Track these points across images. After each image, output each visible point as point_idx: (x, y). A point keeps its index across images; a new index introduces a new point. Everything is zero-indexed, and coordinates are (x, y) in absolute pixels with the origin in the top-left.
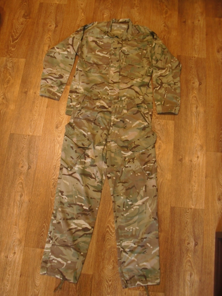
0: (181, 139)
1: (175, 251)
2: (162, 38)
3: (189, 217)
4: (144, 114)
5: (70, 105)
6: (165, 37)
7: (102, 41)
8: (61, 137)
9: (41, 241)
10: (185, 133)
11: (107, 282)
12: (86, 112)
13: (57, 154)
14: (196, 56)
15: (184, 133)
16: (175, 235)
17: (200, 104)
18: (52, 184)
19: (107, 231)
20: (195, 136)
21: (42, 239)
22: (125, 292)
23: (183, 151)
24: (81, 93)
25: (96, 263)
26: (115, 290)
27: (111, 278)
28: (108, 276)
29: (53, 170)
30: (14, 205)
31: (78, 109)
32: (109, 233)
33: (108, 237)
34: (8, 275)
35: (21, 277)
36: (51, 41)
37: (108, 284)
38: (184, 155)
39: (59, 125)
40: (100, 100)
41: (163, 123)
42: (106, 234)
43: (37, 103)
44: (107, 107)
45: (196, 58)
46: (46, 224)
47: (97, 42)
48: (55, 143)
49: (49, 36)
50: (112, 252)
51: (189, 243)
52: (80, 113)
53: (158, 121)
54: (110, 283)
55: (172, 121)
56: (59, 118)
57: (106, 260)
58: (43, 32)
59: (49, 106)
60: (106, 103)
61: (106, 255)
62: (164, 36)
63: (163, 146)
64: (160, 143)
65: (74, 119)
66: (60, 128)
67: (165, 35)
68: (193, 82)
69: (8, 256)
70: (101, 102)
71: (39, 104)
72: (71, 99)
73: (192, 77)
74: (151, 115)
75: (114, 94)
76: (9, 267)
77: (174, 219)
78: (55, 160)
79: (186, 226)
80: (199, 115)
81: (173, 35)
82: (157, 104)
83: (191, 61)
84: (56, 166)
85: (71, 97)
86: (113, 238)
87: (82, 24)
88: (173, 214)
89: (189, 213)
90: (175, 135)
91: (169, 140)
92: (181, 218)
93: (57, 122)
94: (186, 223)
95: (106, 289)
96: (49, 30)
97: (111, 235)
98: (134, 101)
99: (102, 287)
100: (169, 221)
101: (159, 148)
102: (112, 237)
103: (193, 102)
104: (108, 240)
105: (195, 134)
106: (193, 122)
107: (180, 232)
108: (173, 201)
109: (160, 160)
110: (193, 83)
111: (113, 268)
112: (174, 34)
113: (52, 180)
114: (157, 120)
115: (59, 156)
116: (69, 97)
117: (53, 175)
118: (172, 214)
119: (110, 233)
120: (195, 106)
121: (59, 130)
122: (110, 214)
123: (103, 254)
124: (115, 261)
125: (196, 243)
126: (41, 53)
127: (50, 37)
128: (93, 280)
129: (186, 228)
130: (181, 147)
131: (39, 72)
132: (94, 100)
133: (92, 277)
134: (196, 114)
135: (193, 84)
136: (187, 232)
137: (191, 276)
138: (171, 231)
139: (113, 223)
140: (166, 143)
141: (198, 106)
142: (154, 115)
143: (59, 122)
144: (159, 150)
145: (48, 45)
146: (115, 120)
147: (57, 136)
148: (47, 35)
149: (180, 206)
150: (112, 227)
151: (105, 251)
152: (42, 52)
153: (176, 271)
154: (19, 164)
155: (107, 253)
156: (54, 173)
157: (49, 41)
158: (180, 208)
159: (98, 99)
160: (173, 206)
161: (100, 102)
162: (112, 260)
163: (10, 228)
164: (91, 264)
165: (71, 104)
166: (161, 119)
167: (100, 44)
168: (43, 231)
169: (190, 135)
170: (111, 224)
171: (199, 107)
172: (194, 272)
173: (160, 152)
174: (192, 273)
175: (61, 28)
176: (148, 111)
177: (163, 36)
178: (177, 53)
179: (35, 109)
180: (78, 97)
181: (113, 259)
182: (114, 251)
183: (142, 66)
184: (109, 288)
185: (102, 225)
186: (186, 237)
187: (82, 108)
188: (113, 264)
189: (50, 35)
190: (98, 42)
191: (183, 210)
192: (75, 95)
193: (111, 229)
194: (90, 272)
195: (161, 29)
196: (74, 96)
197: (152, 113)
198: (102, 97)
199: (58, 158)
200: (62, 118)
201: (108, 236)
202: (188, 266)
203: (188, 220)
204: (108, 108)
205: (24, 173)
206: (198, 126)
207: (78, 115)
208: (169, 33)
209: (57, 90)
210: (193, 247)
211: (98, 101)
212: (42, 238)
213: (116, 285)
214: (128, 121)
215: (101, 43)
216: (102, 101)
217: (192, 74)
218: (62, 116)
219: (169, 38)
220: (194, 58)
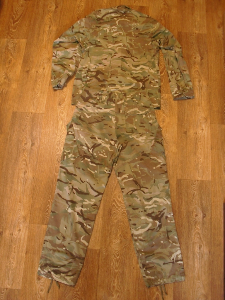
0: (185, 112)
1: (183, 223)
2: (162, 16)
3: (196, 189)
6: (165, 14)
8: (64, 114)
9: (46, 217)
10: (189, 106)
11: (115, 257)
13: (61, 130)
14: (197, 32)
15: (187, 106)
16: (183, 207)
17: (203, 78)
18: (56, 160)
19: (114, 205)
20: (199, 109)
21: (47, 216)
22: (133, 267)
23: (187, 123)
25: (103, 237)
26: (123, 264)
27: (119, 252)
28: (116, 250)
29: (57, 146)
30: (18, 182)
32: (115, 207)
33: (114, 212)
34: (13, 252)
35: (27, 254)
36: (51, 22)
37: (115, 259)
38: (188, 127)
39: (62, 102)
41: (166, 97)
42: (112, 208)
43: (39, 82)
45: (196, 34)
46: (50, 200)
48: (59, 119)
49: (49, 17)
50: (118, 227)
51: (197, 215)
54: (118, 257)
56: (62, 95)
57: (113, 235)
58: (43, 13)
61: (112, 229)
62: (164, 14)
63: (167, 120)
64: (164, 116)
66: (63, 104)
68: (195, 57)
69: (13, 233)
71: (41, 83)
73: (194, 52)
76: (14, 245)
77: (181, 191)
78: (59, 136)
79: (193, 199)
80: (202, 88)
83: (192, 37)
84: (59, 141)
86: (120, 212)
87: (82, 4)
88: (180, 186)
89: (196, 185)
90: (178, 108)
91: (173, 114)
92: (188, 191)
93: (59, 99)
94: (194, 195)
95: (114, 264)
96: (49, 12)
97: (117, 209)
99: (109, 262)
100: (176, 193)
101: (163, 122)
102: (118, 211)
103: (195, 76)
104: (115, 214)
105: (199, 107)
106: (196, 96)
107: (187, 205)
108: (179, 173)
109: (164, 133)
110: (194, 58)
111: (121, 242)
112: (174, 11)
113: (56, 155)
115: (62, 132)
117: (57, 151)
118: (178, 186)
119: (117, 207)
120: (198, 80)
121: (62, 106)
122: (115, 188)
123: (109, 228)
124: (122, 235)
125: (204, 214)
126: (42, 33)
128: (100, 255)
129: (193, 200)
130: (186, 120)
131: (40, 51)
133: (99, 252)
134: (198, 88)
135: (194, 59)
136: (194, 204)
137: (200, 249)
138: (178, 204)
139: (119, 197)
140: (170, 117)
143: (62, 99)
144: (163, 124)
145: (49, 25)
147: (60, 112)
149: (187, 178)
150: (118, 201)
151: (112, 226)
152: (43, 33)
153: (185, 244)
154: (22, 141)
155: (114, 227)
156: (58, 148)
157: (49, 21)
158: (187, 180)
160: (180, 178)
162: (119, 235)
163: (14, 205)
164: (97, 239)
166: (164, 93)
168: (48, 207)
169: (194, 108)
170: (117, 198)
171: (201, 81)
172: (203, 244)
173: (164, 125)
174: (201, 245)
175: (62, 9)
177: (163, 14)
178: (178, 30)
179: (38, 87)
181: (120, 233)
182: (121, 225)
184: (117, 263)
185: (108, 199)
186: (193, 209)
188: (120, 238)
189: (51, 16)
191: (190, 182)
193: (118, 203)
194: (98, 248)
195: (161, 7)
199: (61, 134)
200: (64, 95)
201: (114, 210)
202: (197, 238)
203: (195, 192)
205: (28, 150)
206: (202, 99)
208: (169, 10)
210: (201, 219)
212: (47, 214)
213: (124, 259)
217: (193, 50)
218: (65, 93)
219: (169, 15)
220: (194, 34)
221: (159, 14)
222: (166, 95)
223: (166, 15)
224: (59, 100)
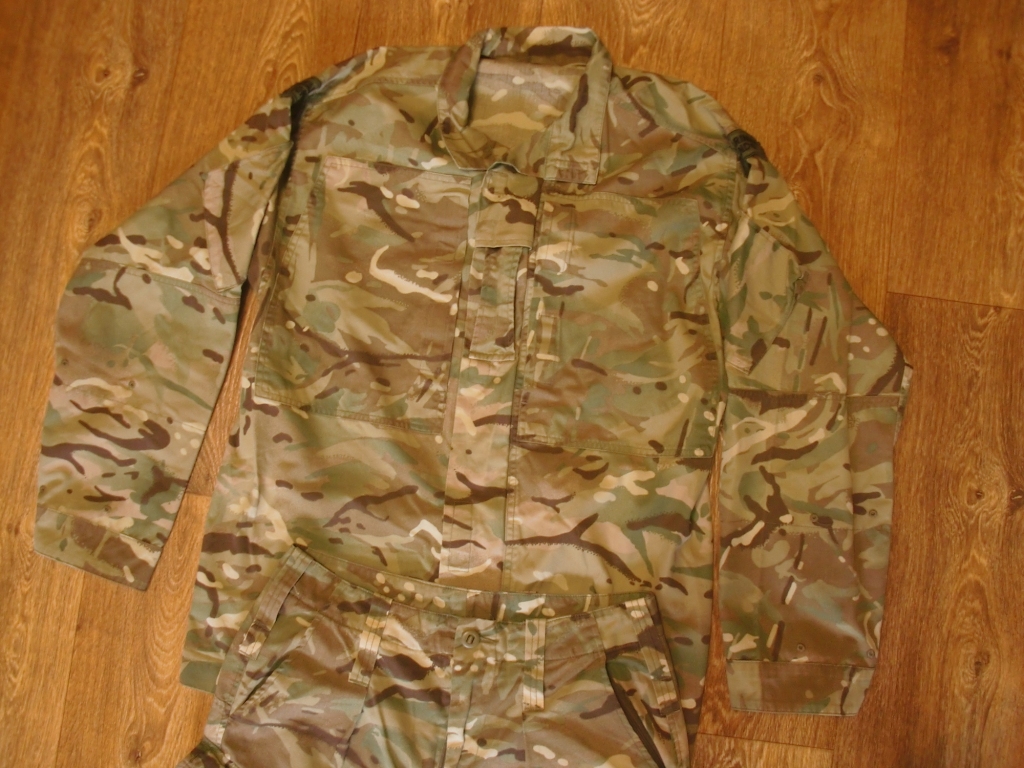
2: (797, 170)
4: (651, 713)
5: (209, 631)
6: (819, 157)
7: (409, 185)
12: (296, 692)
14: (1009, 299)
17: (1005, 642)
24: (273, 551)
31: (252, 667)
36: (103, 182)
39: (148, 745)
40: (382, 615)
43: (25, 596)
44: (427, 662)
45: (1005, 314)
47: (382, 197)
49: (93, 144)
52: (264, 694)
53: (732, 752)
55: (818, 753)
56: (150, 700)
58: (61, 119)
59: (91, 622)
60: (419, 635)
62: (812, 153)
65: (226, 726)
66: (154, 760)
67: (820, 148)
68: (975, 486)
70: (386, 633)
71: (36, 605)
72: (212, 592)
73: (971, 451)
74: (691, 718)
75: (472, 571)
81: (868, 143)
82: (734, 649)
83: (973, 333)
85: (211, 577)
87: (294, 60)
93: (134, 723)
96: (95, 105)
98: (593, 633)
103: (961, 626)
110: (970, 490)
112: (878, 133)
114: (728, 744)
116: (202, 578)
120: (973, 650)
126: (48, 261)
127: (98, 155)
131: (34, 388)
132: (345, 607)
134: (968, 710)
135: (970, 502)
141: (992, 651)
142: (708, 710)
143: (148, 724)
145: (86, 209)
146: (472, 746)
148: (84, 141)
152: (54, 257)
157: (92, 177)
159: (373, 607)
161: (379, 632)
165: (212, 622)
166: (750, 739)
167: (399, 211)
171: (993, 658)
175: (168, 92)
176: (673, 696)
177: (805, 152)
178: (888, 279)
179: (15, 630)
180: (255, 574)
183: (655, 380)
187: (276, 664)
189: (101, 141)
190: (388, 194)
192: (236, 568)
195: (793, 97)
196: (230, 573)
197: (700, 702)
198: (394, 593)
200: (162, 702)
204: (432, 669)
207: (250, 702)
208: (847, 127)
209: (137, 521)
211: (370, 619)
214: (549, 754)
215: (402, 199)
216: (393, 627)
217: (970, 433)
218: (164, 692)
219: (842, 162)
220: (992, 316)
221: (778, 150)
222: (761, 750)
223: (825, 162)
224: (134, 732)
